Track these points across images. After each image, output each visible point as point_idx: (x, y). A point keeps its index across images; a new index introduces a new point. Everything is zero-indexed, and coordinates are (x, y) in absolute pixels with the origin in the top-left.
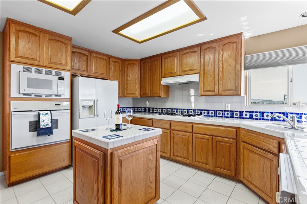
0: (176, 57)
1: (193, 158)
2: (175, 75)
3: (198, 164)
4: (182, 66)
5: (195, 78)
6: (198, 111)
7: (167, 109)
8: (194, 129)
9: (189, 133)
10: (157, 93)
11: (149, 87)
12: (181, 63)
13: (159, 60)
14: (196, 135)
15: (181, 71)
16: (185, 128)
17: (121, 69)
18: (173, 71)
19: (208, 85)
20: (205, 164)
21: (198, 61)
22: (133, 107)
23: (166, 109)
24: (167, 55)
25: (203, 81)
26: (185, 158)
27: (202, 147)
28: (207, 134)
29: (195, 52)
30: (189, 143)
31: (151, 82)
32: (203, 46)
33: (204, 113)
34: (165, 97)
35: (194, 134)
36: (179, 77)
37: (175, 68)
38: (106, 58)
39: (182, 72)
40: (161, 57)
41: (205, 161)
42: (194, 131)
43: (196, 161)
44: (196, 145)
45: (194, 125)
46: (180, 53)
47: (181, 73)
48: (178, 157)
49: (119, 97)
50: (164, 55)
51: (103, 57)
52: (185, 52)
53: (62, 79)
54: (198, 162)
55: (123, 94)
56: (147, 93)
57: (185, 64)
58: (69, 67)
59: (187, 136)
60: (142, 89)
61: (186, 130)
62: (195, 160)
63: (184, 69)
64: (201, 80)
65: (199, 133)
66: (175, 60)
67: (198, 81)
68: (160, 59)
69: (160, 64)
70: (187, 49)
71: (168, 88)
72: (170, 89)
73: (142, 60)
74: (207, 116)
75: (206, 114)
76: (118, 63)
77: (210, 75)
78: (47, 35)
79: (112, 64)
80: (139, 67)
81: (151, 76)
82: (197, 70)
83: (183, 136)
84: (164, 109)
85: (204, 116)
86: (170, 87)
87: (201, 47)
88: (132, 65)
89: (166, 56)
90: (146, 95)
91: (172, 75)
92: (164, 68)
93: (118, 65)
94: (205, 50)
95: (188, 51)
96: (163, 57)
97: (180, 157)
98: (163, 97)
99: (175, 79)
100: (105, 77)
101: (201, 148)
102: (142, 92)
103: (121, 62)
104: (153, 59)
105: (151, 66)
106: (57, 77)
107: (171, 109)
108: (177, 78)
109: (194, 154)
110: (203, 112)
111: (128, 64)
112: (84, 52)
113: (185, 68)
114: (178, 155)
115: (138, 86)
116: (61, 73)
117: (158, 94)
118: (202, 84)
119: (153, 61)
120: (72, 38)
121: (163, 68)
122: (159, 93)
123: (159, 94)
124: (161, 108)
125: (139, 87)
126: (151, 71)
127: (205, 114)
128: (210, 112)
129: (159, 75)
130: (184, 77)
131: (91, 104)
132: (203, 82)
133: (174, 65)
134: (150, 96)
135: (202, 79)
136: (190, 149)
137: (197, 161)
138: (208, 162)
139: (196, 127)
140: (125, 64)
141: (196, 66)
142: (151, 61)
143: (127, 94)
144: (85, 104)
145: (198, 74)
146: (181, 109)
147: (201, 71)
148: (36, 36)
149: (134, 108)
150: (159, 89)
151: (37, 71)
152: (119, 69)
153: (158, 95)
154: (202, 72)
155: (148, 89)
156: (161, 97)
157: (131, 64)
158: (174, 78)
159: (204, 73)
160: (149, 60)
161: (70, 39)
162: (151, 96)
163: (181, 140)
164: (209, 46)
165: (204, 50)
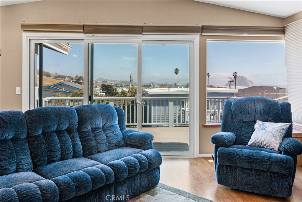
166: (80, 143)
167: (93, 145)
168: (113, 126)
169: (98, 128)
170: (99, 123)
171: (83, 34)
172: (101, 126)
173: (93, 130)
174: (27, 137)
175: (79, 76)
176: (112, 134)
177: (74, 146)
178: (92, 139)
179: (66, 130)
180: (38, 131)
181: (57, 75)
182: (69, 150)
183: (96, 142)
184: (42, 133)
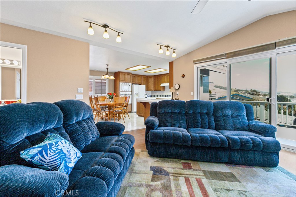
4: (168, 79)
11: (157, 87)
31: (157, 85)
34: (163, 90)
37: (165, 80)
38: (141, 76)
49: (146, 91)
51: (140, 76)
53: (129, 85)
55: (147, 89)
58: (131, 82)
60: (154, 88)
69: (160, 78)
71: (163, 87)
72: (165, 87)
73: (154, 76)
79: (143, 78)
80: (153, 79)
89: (163, 75)
90: (156, 90)
92: (162, 80)
93: (145, 78)
100: (140, 83)
103: (146, 77)
104: (158, 76)
105: (157, 78)
112: (134, 75)
115: (153, 86)
126: (158, 81)
129: (160, 82)
131: (137, 93)
143: (149, 89)
144: (136, 93)
148: (124, 74)
149: (152, 95)
150: (160, 88)
151: (125, 84)
152: (146, 80)
153: (160, 90)
157: (150, 78)
158: (165, 84)
161: (131, 73)
162: (158, 90)
166: (214, 122)
167: (222, 124)
168: (240, 116)
169: (228, 115)
170: (229, 112)
171: (226, 59)
172: (230, 114)
173: (224, 116)
174: (186, 113)
175: (253, 89)
176: (238, 121)
177: (209, 122)
178: (222, 121)
179: (206, 113)
180: (190, 112)
181: (236, 89)
182: (206, 124)
183: (225, 123)
184: (193, 112)
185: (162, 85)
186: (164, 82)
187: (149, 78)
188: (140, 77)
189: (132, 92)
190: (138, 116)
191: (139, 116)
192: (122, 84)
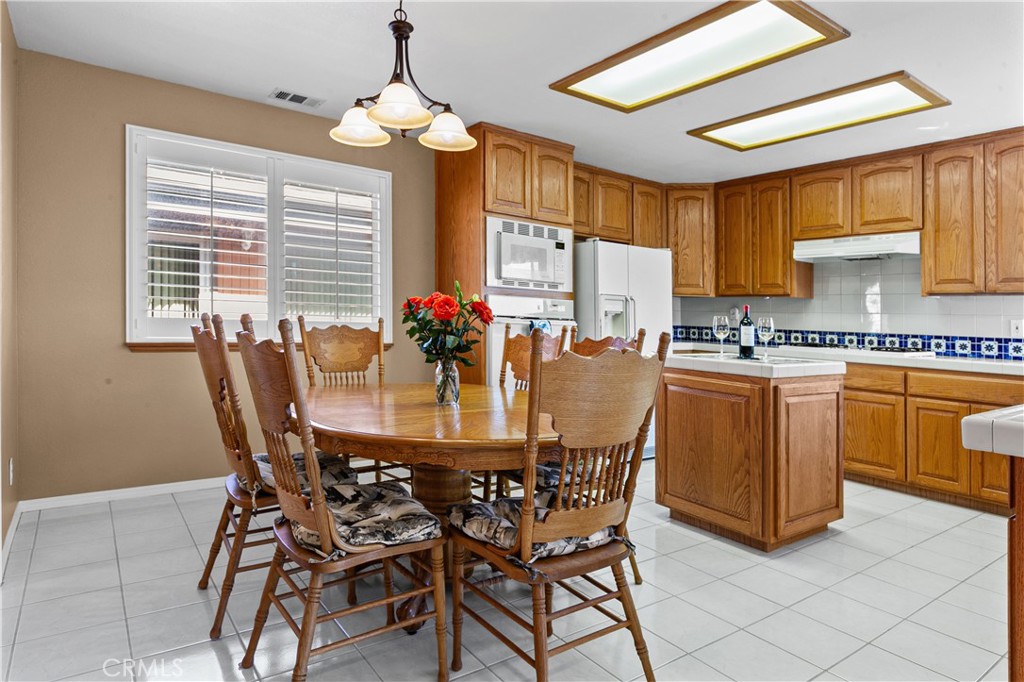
0: (841, 183)
1: (909, 464)
2: (837, 234)
3: (924, 481)
4: (861, 206)
5: (907, 243)
6: (916, 340)
7: (808, 332)
8: (910, 384)
9: (893, 397)
10: (776, 285)
11: (746, 267)
12: (857, 201)
13: (782, 188)
14: (918, 399)
15: (857, 222)
16: (880, 382)
17: (659, 213)
18: (832, 221)
19: (951, 265)
20: (949, 479)
21: (915, 194)
22: (682, 327)
23: (802, 332)
24: (809, 175)
25: (935, 252)
26: (881, 465)
27: (936, 432)
28: (951, 396)
29: (904, 169)
30: (895, 423)
31: (753, 252)
32: (932, 152)
33: (938, 346)
34: (801, 296)
35: (909, 399)
36: (854, 240)
37: (837, 213)
38: (626, 185)
39: (862, 225)
40: (788, 180)
41: (947, 472)
42: (911, 391)
43: (918, 473)
44: (918, 430)
45: (910, 373)
46: (854, 172)
47: (856, 230)
48: (861, 462)
50: (802, 174)
51: (620, 183)
52: (870, 168)
53: (560, 246)
54: (925, 474)
56: (743, 283)
57: (872, 201)
58: (571, 219)
59: (888, 404)
60: (722, 273)
61: (886, 388)
62: (915, 469)
63: (869, 218)
64: (926, 248)
65: (929, 394)
66: (837, 189)
67: (918, 252)
68: (787, 186)
69: (784, 200)
70: (878, 161)
71: (808, 269)
72: (816, 273)
73: (719, 187)
74: (946, 354)
75: (943, 349)
76: (652, 195)
77: (957, 236)
78: (537, 147)
79: (639, 200)
80: (712, 207)
81: (754, 234)
82: (911, 220)
83: (876, 405)
84: (796, 332)
85: (937, 354)
86: (815, 267)
87: (926, 156)
88: (690, 202)
89: (808, 177)
90: (740, 291)
91: (829, 233)
92: (801, 212)
93: (653, 201)
94: (940, 163)
95: (882, 165)
96: (795, 179)
97: (867, 463)
98: (796, 296)
99: (836, 244)
101: (936, 438)
102: (722, 282)
103: (658, 192)
104: (760, 186)
105: (754, 204)
106: (553, 243)
107: (820, 333)
108: (845, 241)
109: (911, 454)
110: (934, 342)
111: (678, 200)
112: (581, 175)
113: (873, 213)
114: (860, 456)
115: (709, 262)
116: (556, 231)
117: (780, 286)
118: (930, 262)
119: (761, 192)
120: (573, 147)
121: (796, 212)
122: (784, 284)
123: (784, 286)
124: (785, 331)
125: (713, 266)
126: (754, 220)
127: (940, 350)
128: (958, 343)
129: (784, 232)
130: (868, 239)
131: (618, 308)
132: (932, 254)
133: (836, 206)
134: (751, 292)
135: (929, 246)
136: (900, 439)
137: (921, 471)
138: (957, 473)
139: (916, 378)
140: (671, 199)
141: (909, 208)
142: (753, 190)
144: (609, 306)
145: (917, 233)
146: (857, 334)
147: (929, 224)
148: (519, 150)
150: (784, 274)
151: (524, 231)
152: (656, 213)
153: (781, 291)
154: (929, 226)
155: (746, 271)
156: (788, 295)
157: (686, 198)
158: (835, 242)
159: (937, 231)
160: (748, 188)
161: (570, 149)
162: (756, 293)
163: (869, 416)
164: (950, 155)
165: (936, 164)
185: (803, 251)
186: (828, 227)
187: (681, 205)
188: (621, 189)
189: (574, 296)
190: (672, 516)
191: (677, 516)
192: (508, 228)
